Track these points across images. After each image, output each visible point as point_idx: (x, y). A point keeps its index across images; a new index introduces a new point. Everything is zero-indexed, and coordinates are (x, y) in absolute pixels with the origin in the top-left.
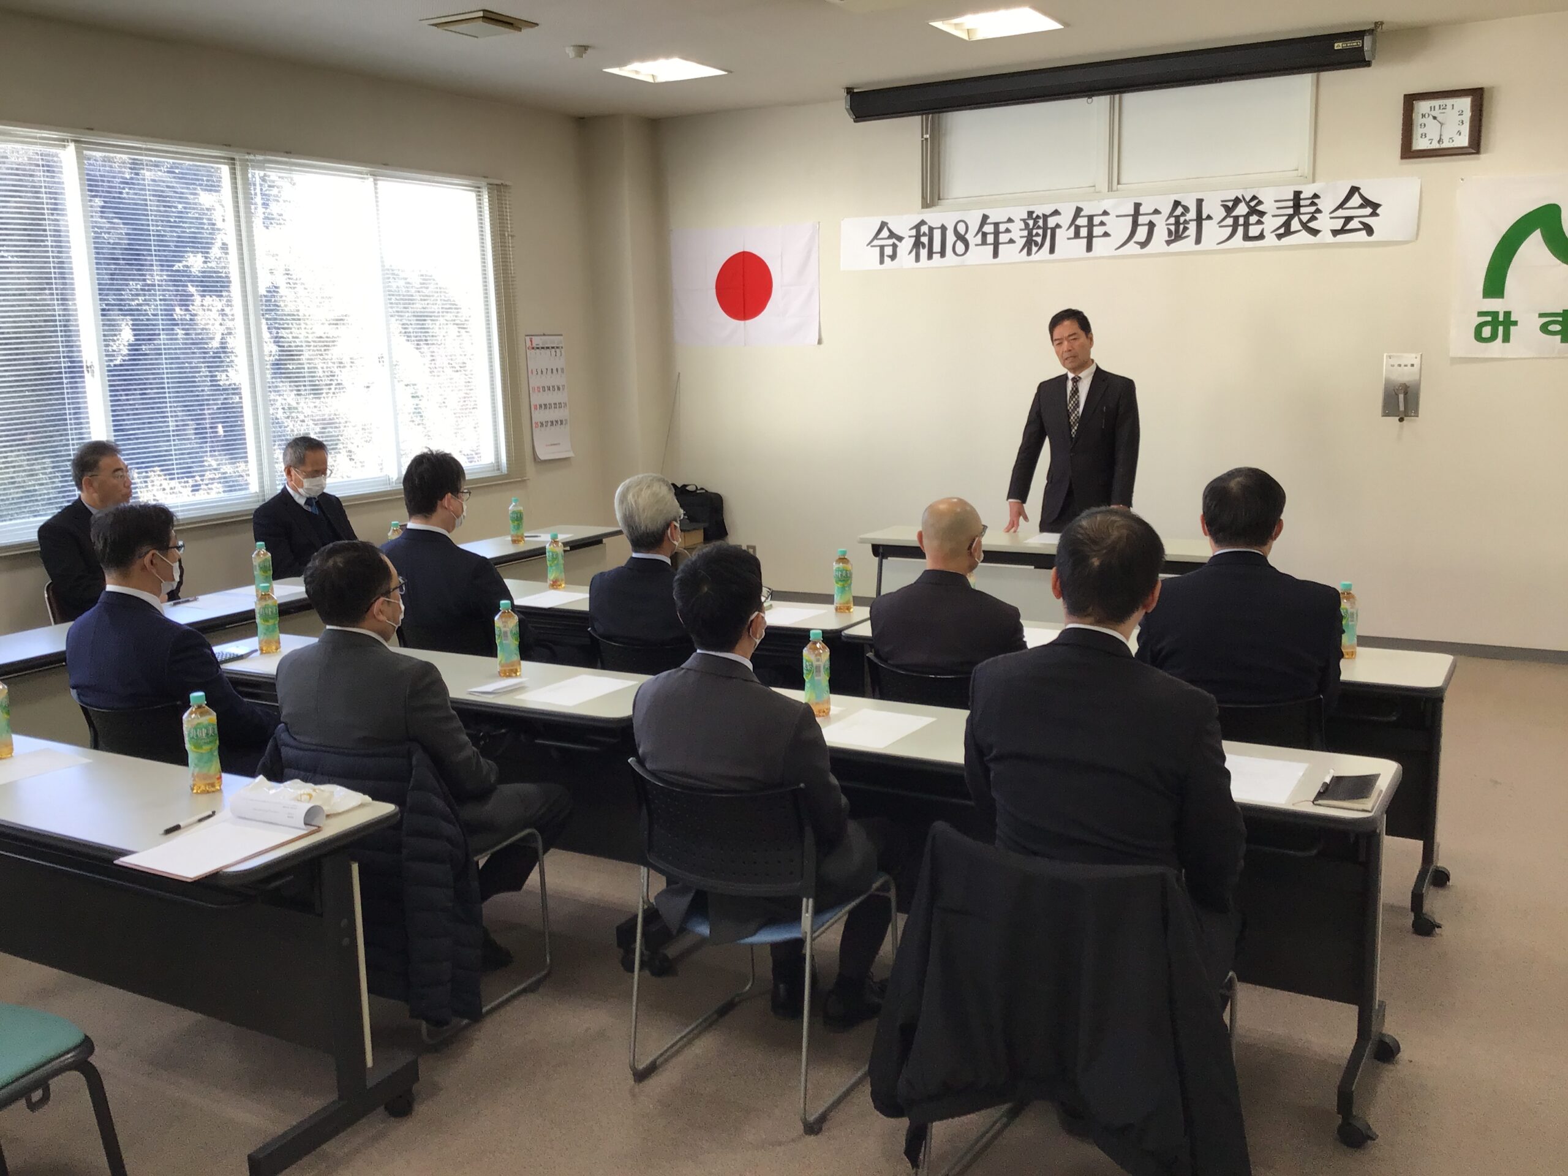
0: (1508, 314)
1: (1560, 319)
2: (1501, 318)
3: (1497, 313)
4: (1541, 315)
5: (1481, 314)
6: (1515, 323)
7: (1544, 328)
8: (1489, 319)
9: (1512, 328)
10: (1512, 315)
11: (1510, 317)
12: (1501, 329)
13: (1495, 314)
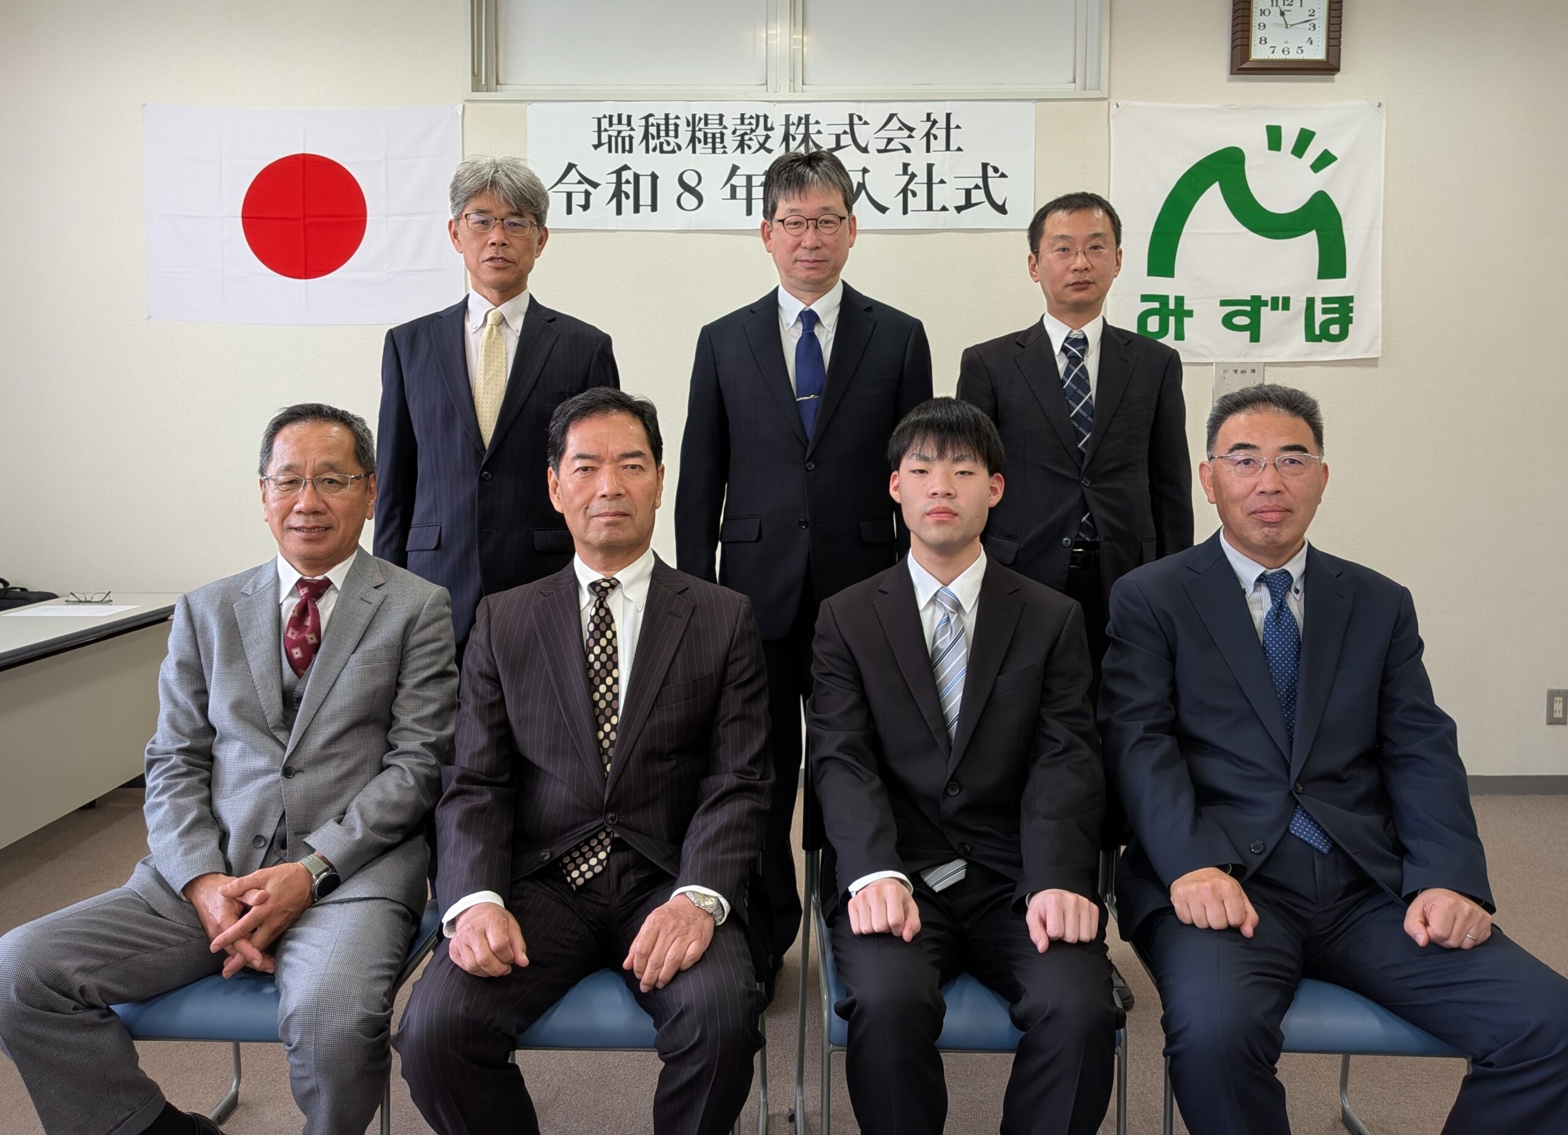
0: (1180, 300)
1: (1248, 308)
2: (1172, 305)
3: (1167, 297)
4: (1224, 303)
5: (1145, 298)
6: (1190, 314)
7: (1227, 322)
8: (1156, 305)
9: (1186, 319)
10: (1186, 302)
11: (1183, 304)
12: (1172, 319)
13: (1163, 299)
